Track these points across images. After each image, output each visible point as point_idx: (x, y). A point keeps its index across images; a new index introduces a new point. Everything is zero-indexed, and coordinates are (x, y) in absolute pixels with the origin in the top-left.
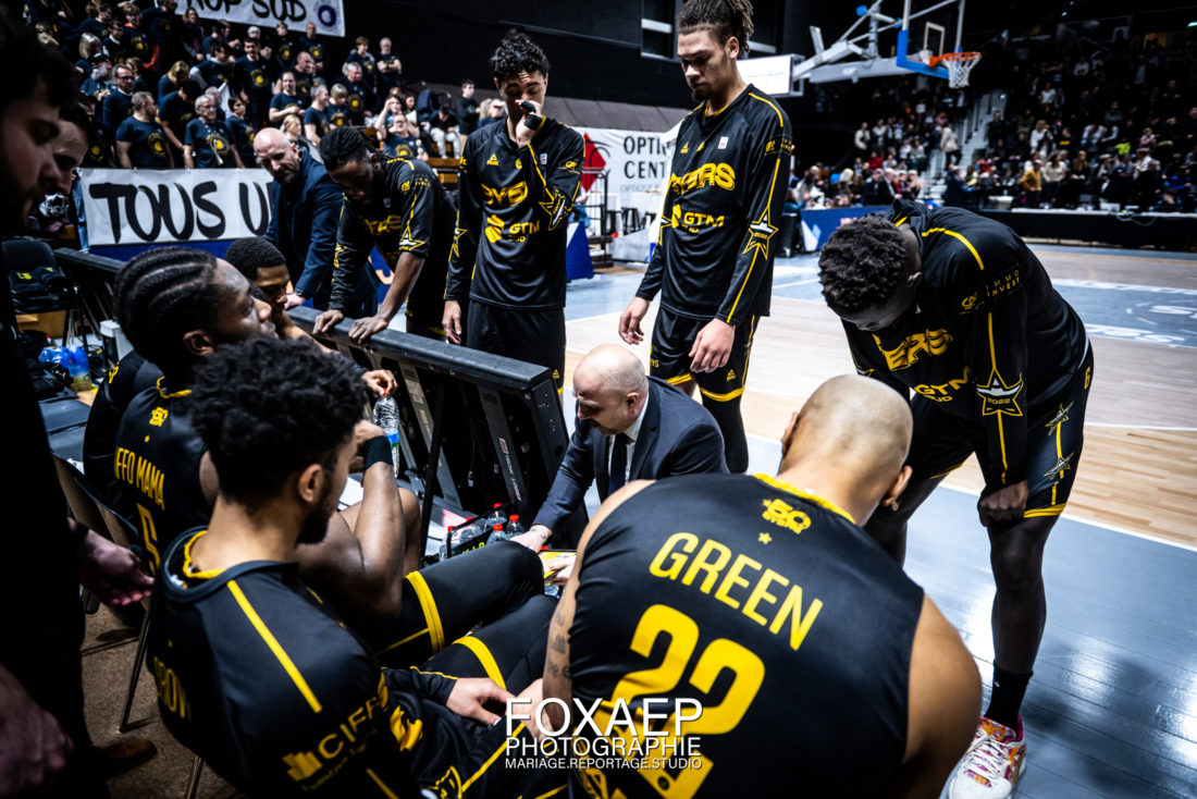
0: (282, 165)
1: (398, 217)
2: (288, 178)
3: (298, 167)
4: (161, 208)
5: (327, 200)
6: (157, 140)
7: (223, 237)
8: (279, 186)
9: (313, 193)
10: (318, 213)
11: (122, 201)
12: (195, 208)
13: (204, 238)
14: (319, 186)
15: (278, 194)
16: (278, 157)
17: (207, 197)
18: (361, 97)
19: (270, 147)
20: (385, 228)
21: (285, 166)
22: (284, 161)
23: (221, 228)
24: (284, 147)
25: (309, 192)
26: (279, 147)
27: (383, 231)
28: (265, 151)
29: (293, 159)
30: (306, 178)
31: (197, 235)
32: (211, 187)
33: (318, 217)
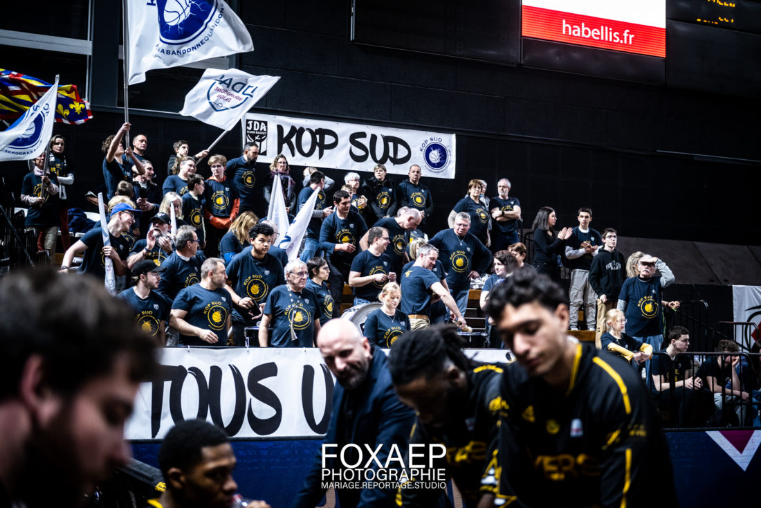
0: (350, 364)
1: (484, 444)
2: (353, 380)
3: (367, 367)
4: (209, 395)
5: (398, 411)
6: (217, 309)
7: (277, 434)
8: (342, 390)
9: (381, 401)
10: (383, 429)
11: (167, 385)
12: (249, 395)
13: (254, 435)
14: (389, 393)
15: (339, 400)
16: (344, 354)
17: (265, 382)
18: (467, 254)
19: (336, 342)
20: (464, 457)
21: (351, 364)
22: (351, 358)
23: (275, 422)
24: (354, 342)
25: (376, 400)
26: (348, 342)
27: (462, 461)
28: (330, 346)
29: (363, 356)
30: (375, 381)
31: (246, 431)
32: (269, 370)
33: (384, 432)
